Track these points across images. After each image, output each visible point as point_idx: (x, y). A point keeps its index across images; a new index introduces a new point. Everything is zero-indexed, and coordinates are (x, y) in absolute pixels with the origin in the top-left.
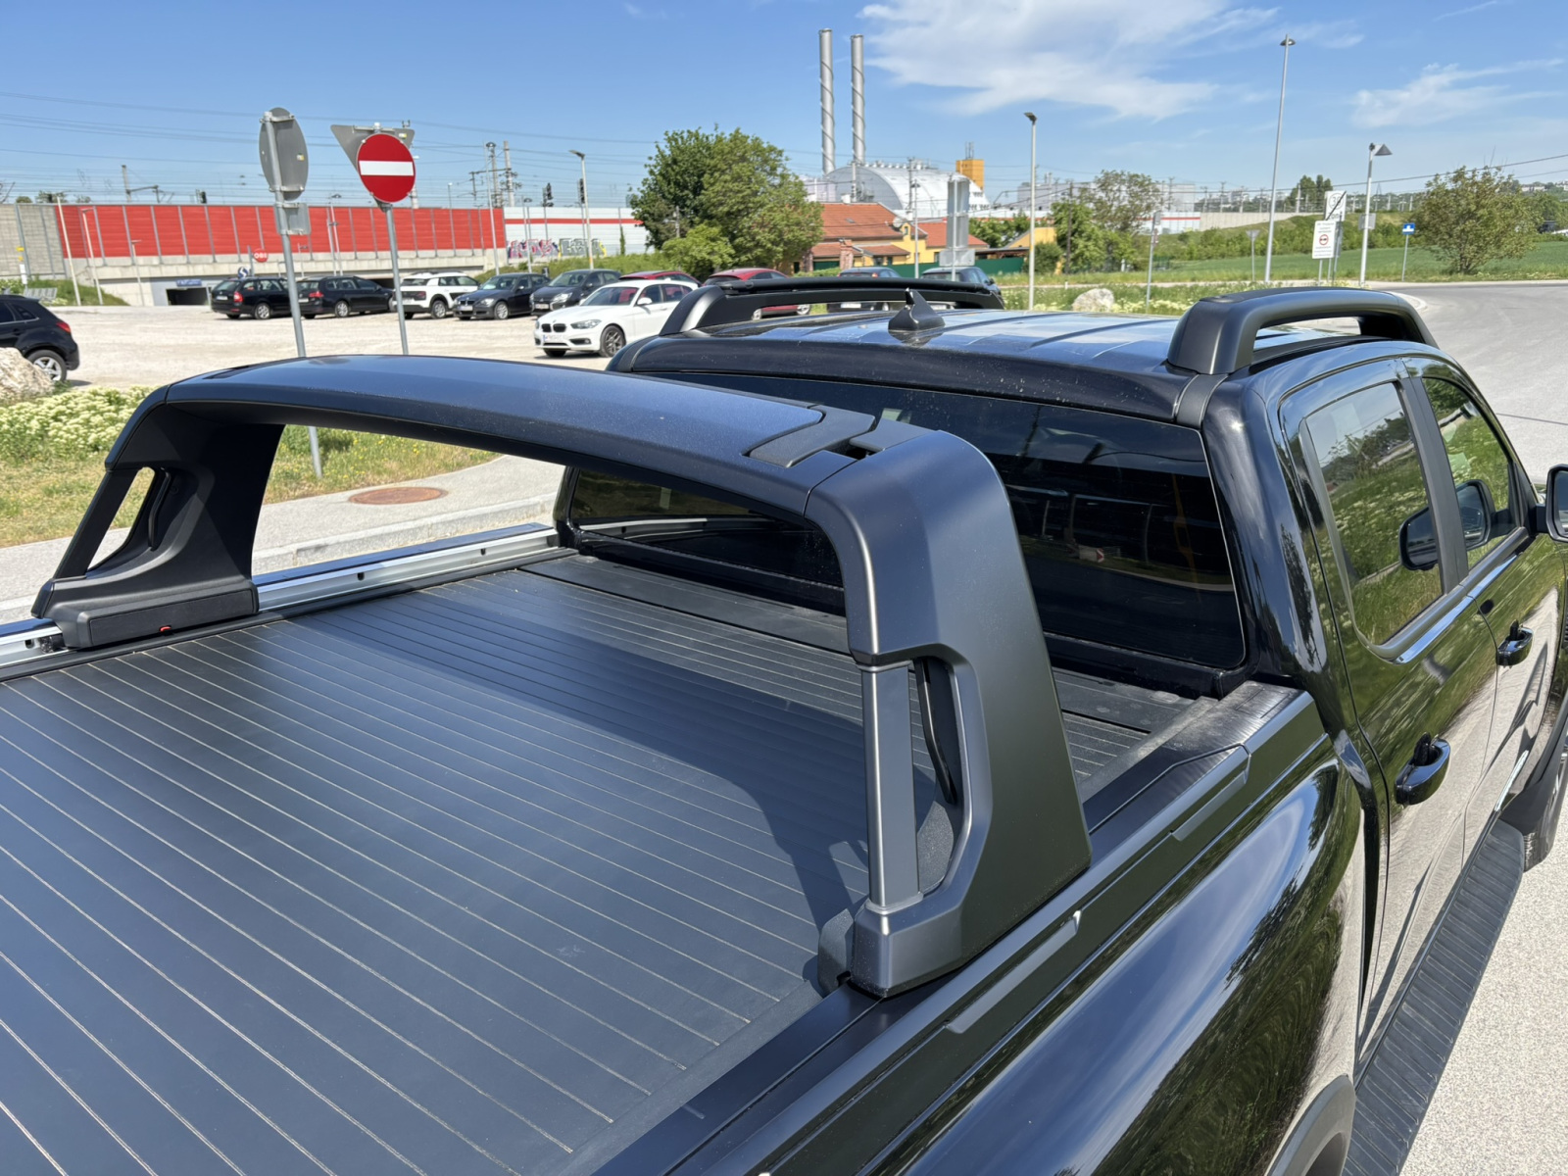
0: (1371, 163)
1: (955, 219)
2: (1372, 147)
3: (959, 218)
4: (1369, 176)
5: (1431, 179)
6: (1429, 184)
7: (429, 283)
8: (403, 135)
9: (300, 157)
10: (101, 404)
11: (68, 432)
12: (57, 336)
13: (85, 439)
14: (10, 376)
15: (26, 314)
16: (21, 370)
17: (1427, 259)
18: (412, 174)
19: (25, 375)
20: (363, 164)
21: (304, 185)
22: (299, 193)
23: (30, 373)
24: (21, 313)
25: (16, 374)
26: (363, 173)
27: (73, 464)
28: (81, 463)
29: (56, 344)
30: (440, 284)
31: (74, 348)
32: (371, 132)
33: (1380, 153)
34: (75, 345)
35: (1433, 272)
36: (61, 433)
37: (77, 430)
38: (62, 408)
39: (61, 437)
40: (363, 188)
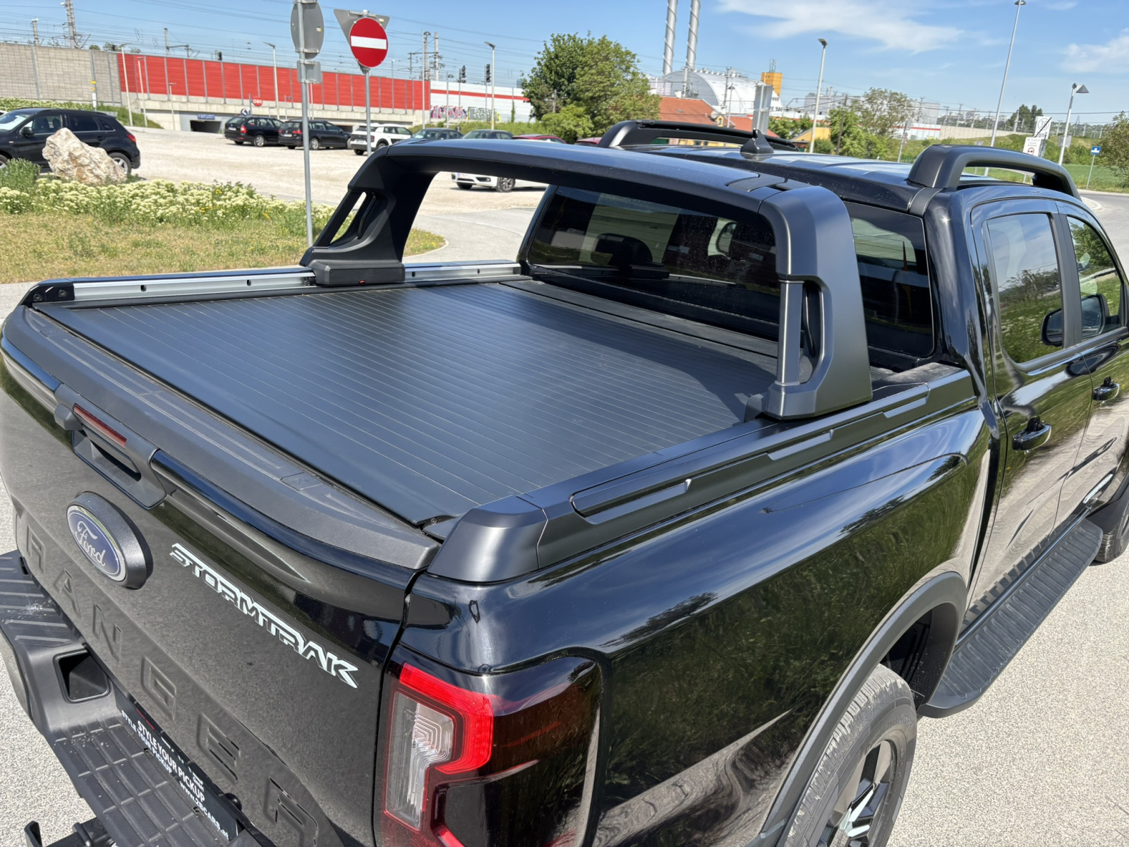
0: (1072, 98)
1: (760, 114)
2: (1075, 86)
3: (762, 113)
4: (1070, 107)
5: (1118, 115)
6: (1115, 119)
7: (377, 130)
8: (381, 20)
9: (319, 30)
10: (163, 191)
11: (144, 206)
12: (127, 144)
13: (155, 213)
14: (99, 167)
15: (107, 126)
16: (106, 164)
17: (1106, 174)
18: (385, 48)
19: (108, 168)
20: (353, 38)
21: (319, 49)
22: (316, 54)
23: (112, 166)
24: (103, 125)
25: (103, 166)
26: (353, 45)
27: (148, 229)
28: (152, 229)
29: (125, 149)
30: (385, 131)
31: (137, 153)
32: (360, 16)
33: (1078, 92)
34: (138, 152)
35: (1110, 184)
36: (140, 207)
37: (150, 206)
38: (137, 191)
39: (140, 210)
40: (352, 55)
